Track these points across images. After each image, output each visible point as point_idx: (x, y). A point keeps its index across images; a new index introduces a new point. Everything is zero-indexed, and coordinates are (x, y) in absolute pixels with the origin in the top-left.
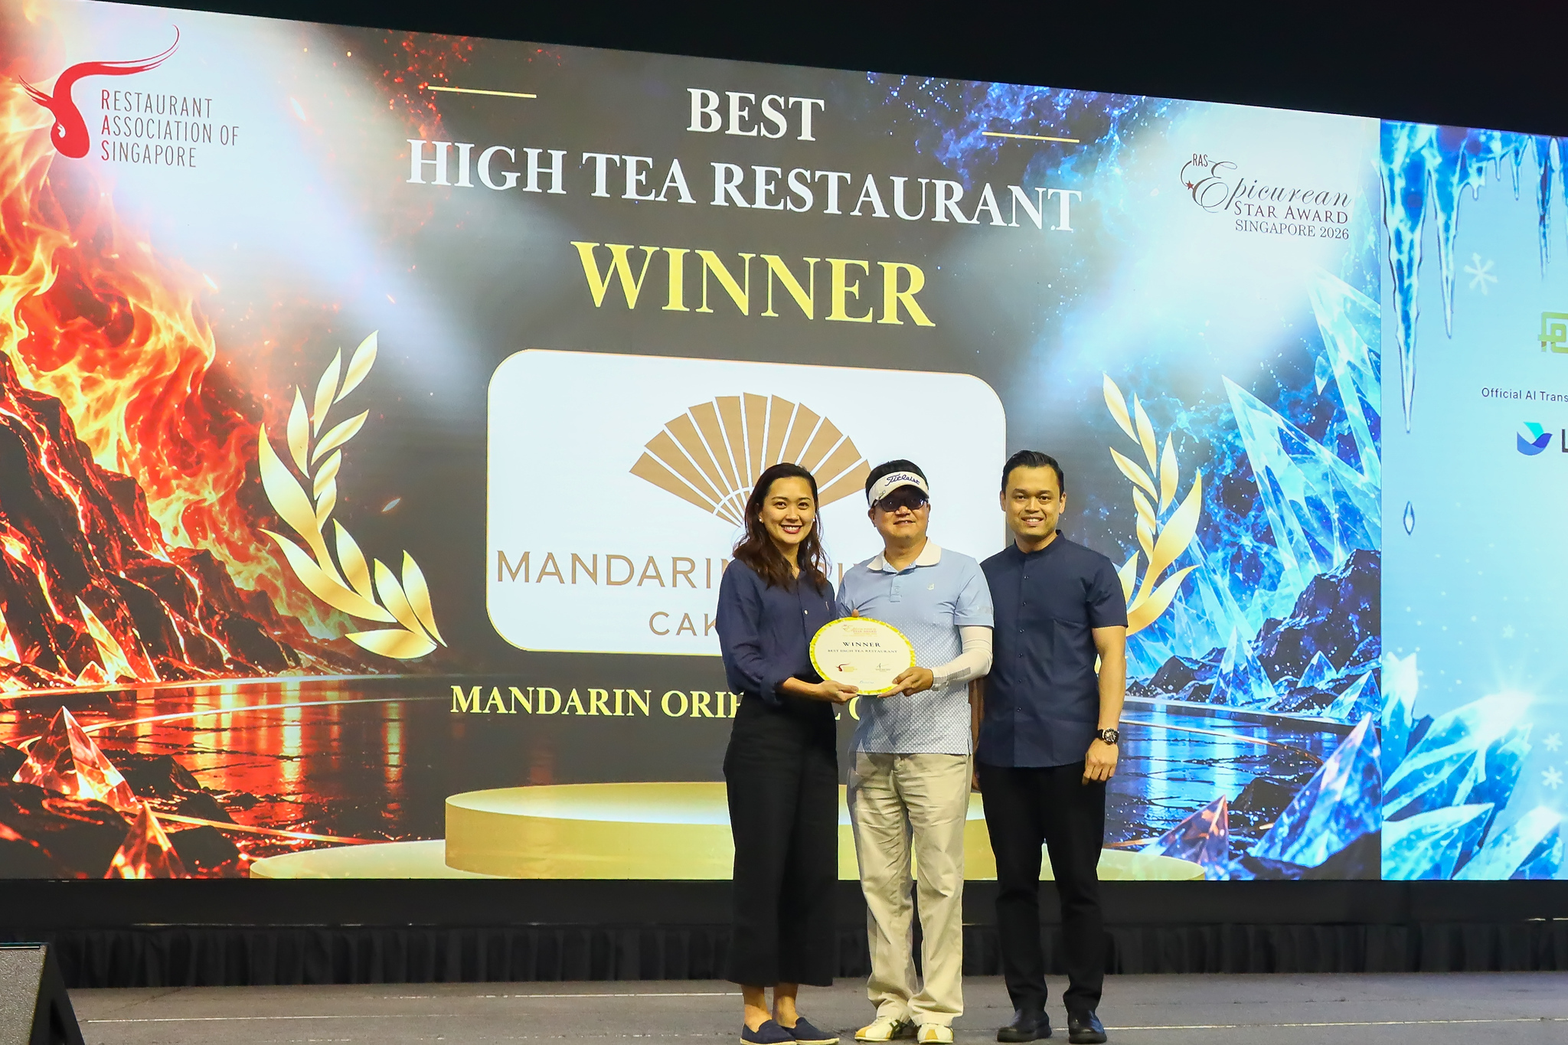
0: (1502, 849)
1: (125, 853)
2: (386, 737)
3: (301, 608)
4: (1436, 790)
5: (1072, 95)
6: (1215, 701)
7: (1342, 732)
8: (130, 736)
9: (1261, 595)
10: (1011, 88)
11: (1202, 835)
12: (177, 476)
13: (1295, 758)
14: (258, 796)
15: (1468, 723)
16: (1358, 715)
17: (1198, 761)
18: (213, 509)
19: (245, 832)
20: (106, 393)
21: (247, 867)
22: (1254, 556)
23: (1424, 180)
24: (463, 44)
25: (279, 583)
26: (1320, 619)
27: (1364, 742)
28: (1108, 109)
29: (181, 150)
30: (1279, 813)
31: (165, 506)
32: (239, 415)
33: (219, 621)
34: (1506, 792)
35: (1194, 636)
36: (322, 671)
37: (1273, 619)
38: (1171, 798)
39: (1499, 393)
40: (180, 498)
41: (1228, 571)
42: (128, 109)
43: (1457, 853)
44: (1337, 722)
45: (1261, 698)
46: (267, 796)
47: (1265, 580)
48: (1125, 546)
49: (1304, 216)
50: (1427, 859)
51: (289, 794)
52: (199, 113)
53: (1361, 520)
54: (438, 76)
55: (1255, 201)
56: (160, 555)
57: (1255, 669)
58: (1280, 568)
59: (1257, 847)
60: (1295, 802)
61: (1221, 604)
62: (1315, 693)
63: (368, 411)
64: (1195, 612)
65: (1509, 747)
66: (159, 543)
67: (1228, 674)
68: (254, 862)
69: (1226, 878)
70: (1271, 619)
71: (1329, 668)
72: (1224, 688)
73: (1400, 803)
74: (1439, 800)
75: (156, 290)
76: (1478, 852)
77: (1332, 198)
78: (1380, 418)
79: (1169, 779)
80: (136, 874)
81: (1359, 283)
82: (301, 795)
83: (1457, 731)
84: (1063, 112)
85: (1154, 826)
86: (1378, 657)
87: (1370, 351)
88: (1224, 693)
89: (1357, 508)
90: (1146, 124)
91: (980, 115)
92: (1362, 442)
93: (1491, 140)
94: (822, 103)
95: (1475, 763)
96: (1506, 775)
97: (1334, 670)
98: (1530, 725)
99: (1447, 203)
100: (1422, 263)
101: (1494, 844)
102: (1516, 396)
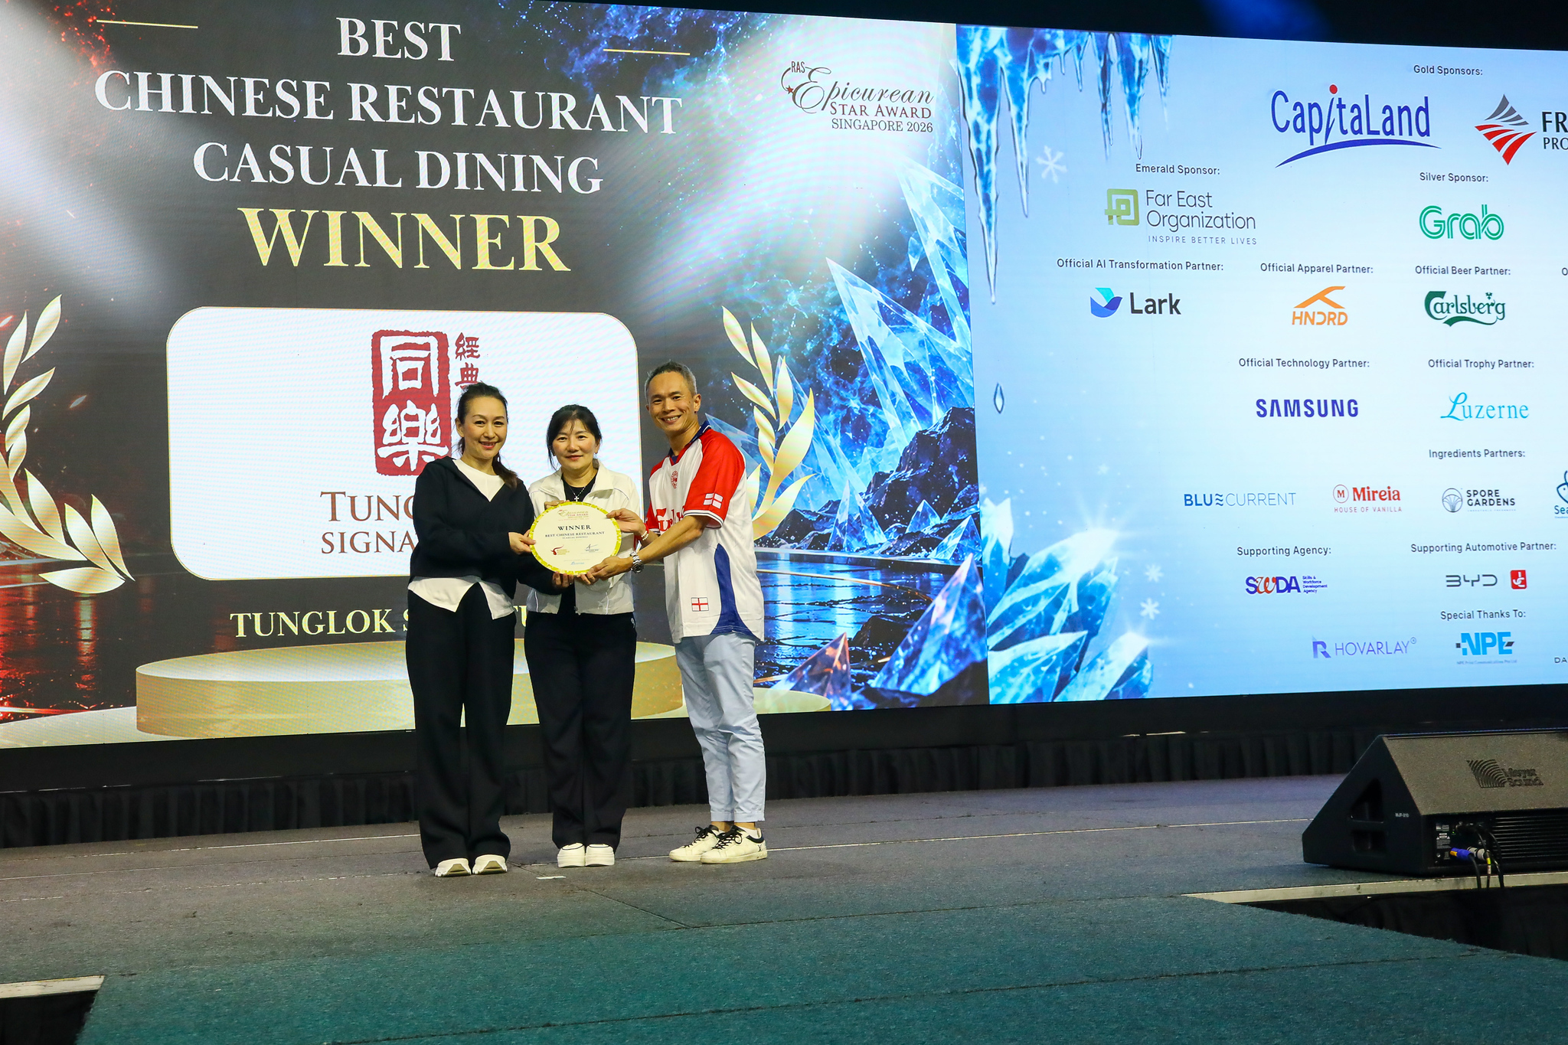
0: (1097, 673)
4: (1034, 621)
5: (682, 13)
6: (834, 548)
7: (948, 571)
9: (869, 451)
10: (627, 9)
11: (827, 670)
13: (906, 597)
15: (1060, 559)
16: (962, 557)
17: (820, 603)
22: (862, 417)
23: (997, 79)
26: (924, 470)
27: (968, 579)
28: (714, 25)
30: (895, 647)
34: (1097, 620)
35: (811, 490)
37: (881, 472)
38: (798, 637)
39: (1072, 263)
41: (839, 430)
43: (1056, 678)
44: (942, 563)
45: (874, 544)
47: (872, 438)
48: (746, 413)
49: (892, 114)
50: (1030, 683)
53: (956, 380)
54: (105, 10)
55: (849, 101)
57: (867, 518)
58: (885, 427)
59: (877, 679)
60: (909, 637)
61: (835, 461)
62: (922, 537)
64: (811, 470)
65: (1098, 580)
67: (844, 523)
69: (850, 708)
70: (879, 472)
71: (934, 515)
72: (840, 536)
73: (1003, 633)
74: (1038, 630)
76: (1076, 675)
77: (916, 96)
78: (968, 290)
79: (795, 620)
81: (943, 171)
83: (1051, 567)
84: (674, 29)
85: (783, 663)
86: (976, 503)
87: (956, 230)
88: (840, 540)
89: (951, 371)
90: (748, 37)
91: (600, 34)
92: (953, 312)
93: (1055, 38)
94: (458, 27)
95: (1068, 597)
96: (1096, 607)
97: (938, 517)
98: (1116, 559)
99: (1019, 97)
100: (999, 151)
101: (1089, 670)
102: (1088, 265)
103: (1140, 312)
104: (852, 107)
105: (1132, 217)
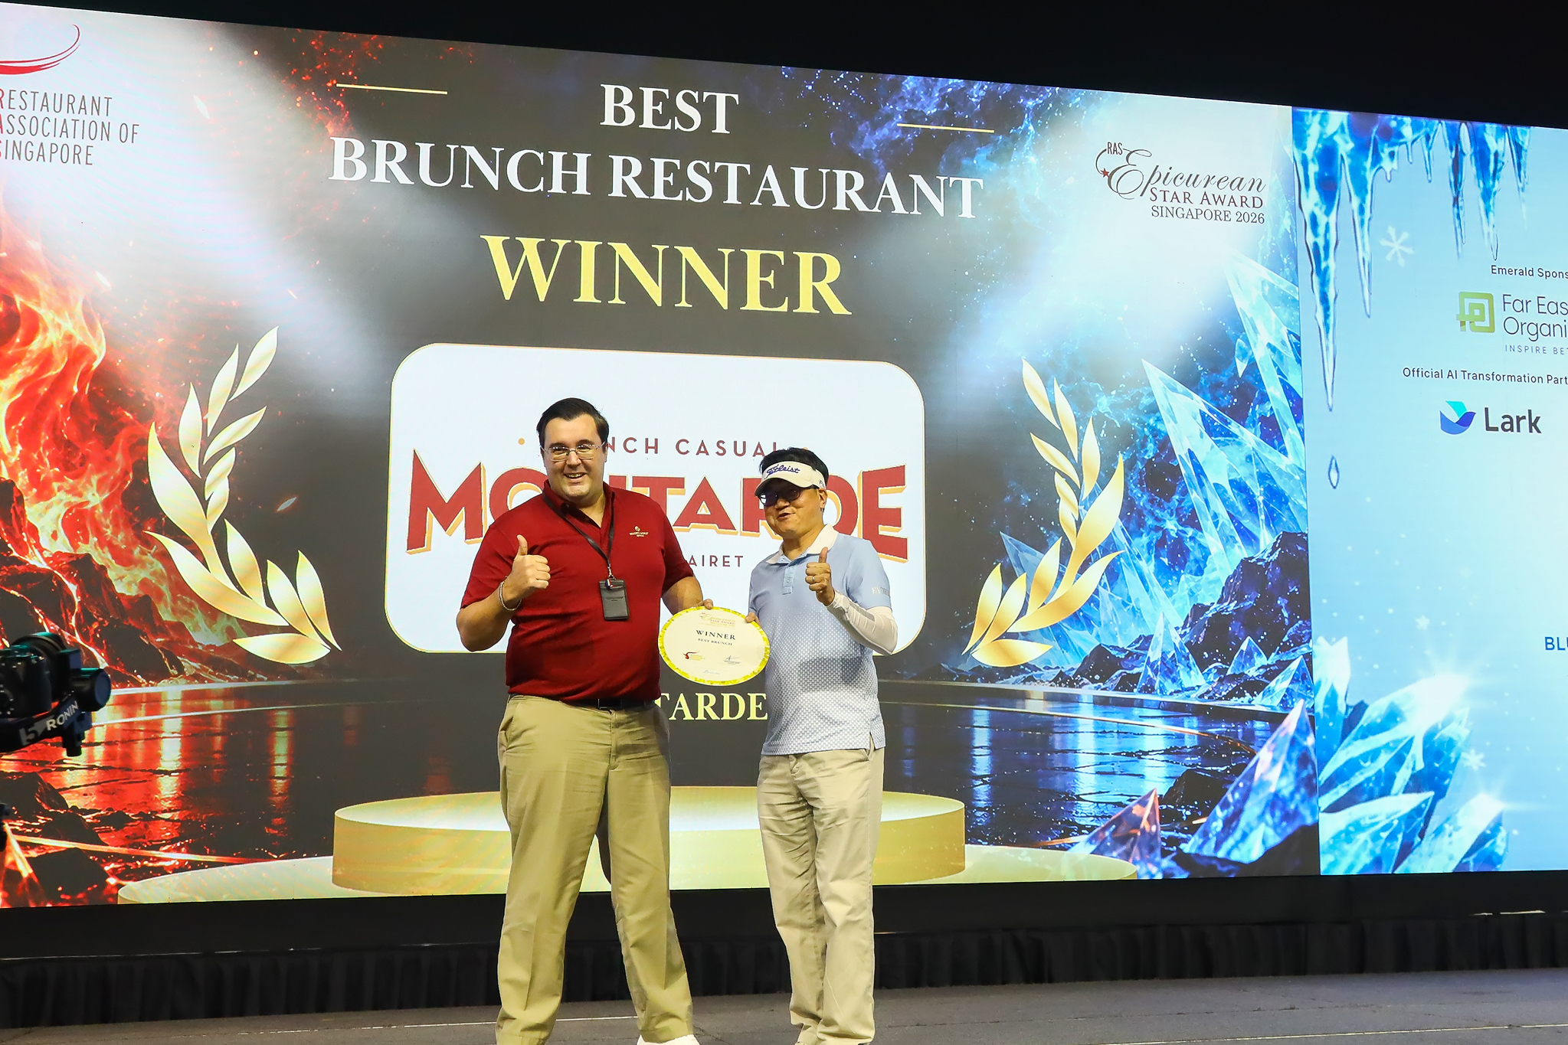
0: (1444, 840)
2: (273, 747)
3: (185, 613)
4: (1373, 778)
5: (986, 87)
6: (1143, 690)
7: (1275, 720)
9: (1187, 580)
10: (925, 81)
11: (1133, 831)
12: (59, 478)
13: (1227, 749)
14: (130, 815)
15: (1403, 709)
16: (1290, 702)
17: (1127, 753)
18: (96, 511)
19: (114, 854)
21: (114, 891)
22: (1179, 540)
23: (1337, 165)
24: (373, 44)
25: (164, 588)
26: (1248, 603)
27: (1298, 730)
28: (1022, 100)
29: (77, 148)
30: (1213, 807)
31: (44, 508)
32: (128, 414)
33: (98, 628)
34: (1446, 779)
35: (1120, 623)
36: (207, 679)
37: (1200, 604)
38: (1100, 792)
39: (1420, 373)
40: (61, 501)
41: (1153, 556)
42: (23, 107)
43: (1397, 845)
44: (1268, 710)
45: (1191, 686)
46: (140, 814)
47: (1191, 565)
48: (1048, 533)
49: (1219, 202)
50: (1367, 852)
51: (165, 811)
52: (98, 111)
53: (1287, 503)
54: (347, 73)
55: (1171, 188)
56: (36, 560)
57: (1184, 656)
58: (1206, 553)
59: (1190, 843)
60: (1229, 795)
61: (1147, 590)
62: (1245, 681)
63: (265, 408)
64: (1120, 598)
65: (1446, 733)
66: (36, 548)
67: (1156, 661)
68: (123, 886)
69: (1159, 877)
70: (1198, 604)
71: (1259, 654)
72: (1152, 676)
73: (1337, 793)
74: (1377, 790)
75: (45, 289)
76: (1420, 843)
77: (1247, 183)
78: (1301, 400)
79: (1097, 773)
81: (1276, 267)
82: (178, 812)
83: (1392, 717)
84: (977, 103)
85: (1082, 823)
86: (1308, 642)
87: (1290, 332)
88: (1151, 681)
89: (1282, 490)
90: (1060, 114)
91: (895, 107)
92: (1285, 424)
93: (1402, 125)
94: (736, 97)
95: (1412, 751)
96: (1445, 763)
97: (1264, 656)
98: (1467, 710)
99: (1361, 187)
100: (1338, 246)
101: (1436, 836)
102: (1437, 375)
103: (1496, 429)
104: (1175, 193)
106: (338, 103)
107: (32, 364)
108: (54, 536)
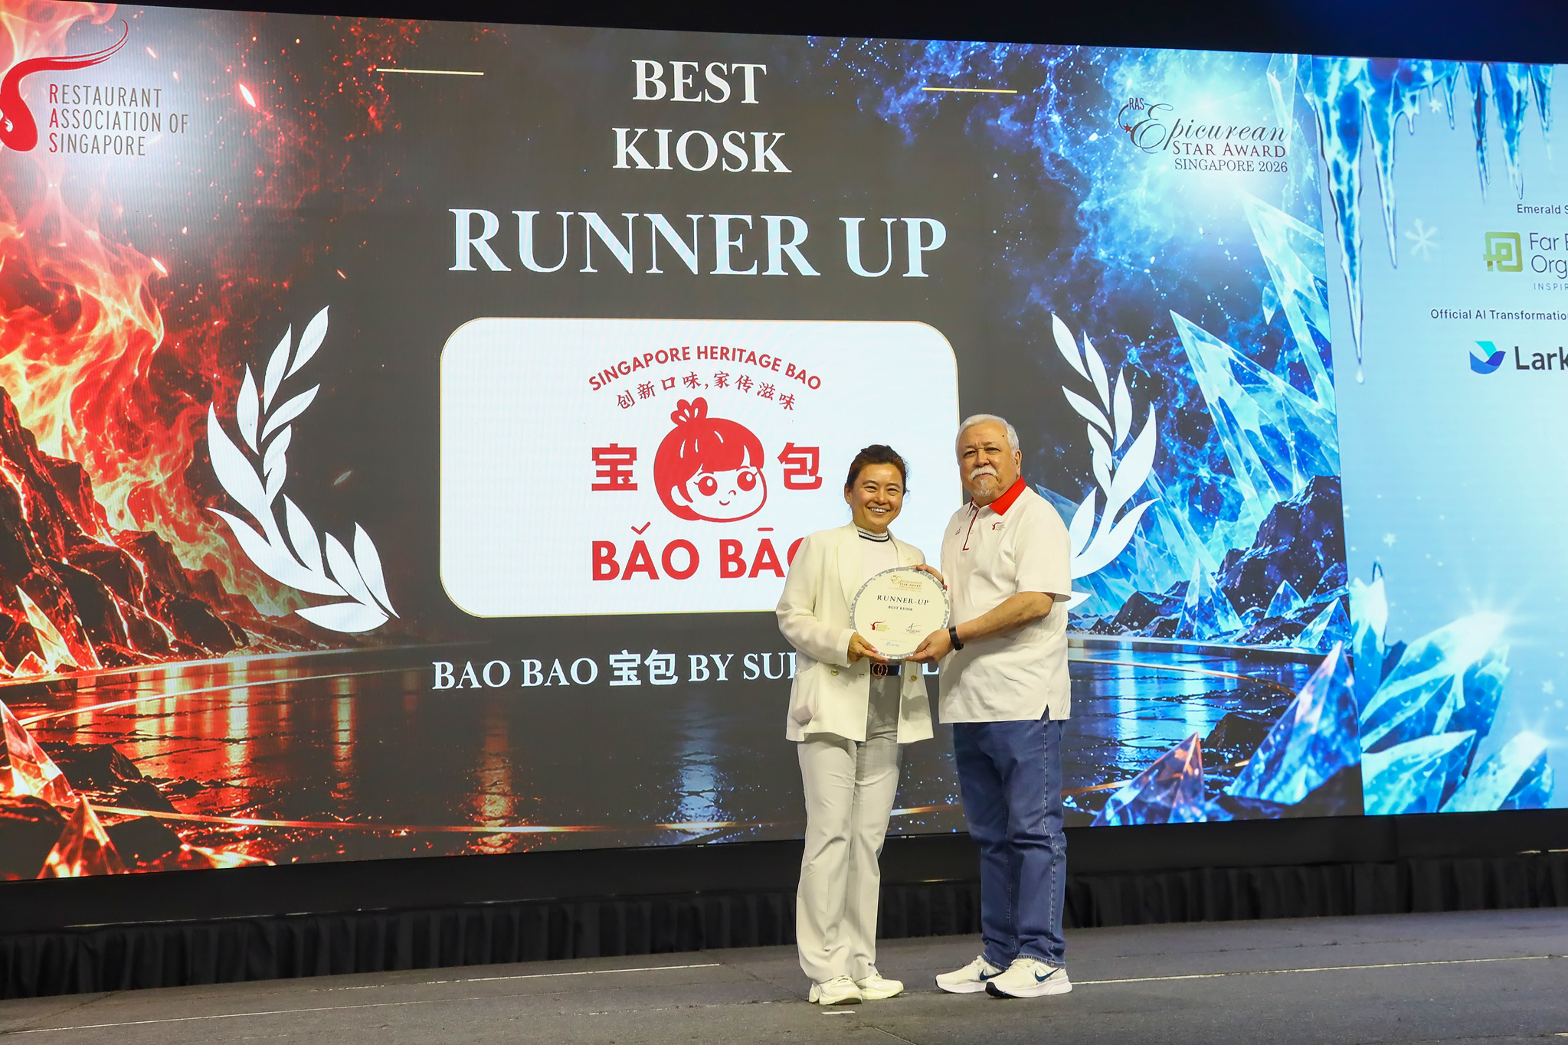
0: (1488, 779)
1: (60, 851)
2: (336, 714)
3: (249, 586)
4: (1414, 718)
5: (1008, 48)
6: (1181, 636)
7: (1314, 662)
8: (69, 727)
9: (1222, 526)
10: (948, 45)
11: (1177, 775)
12: (123, 459)
13: (1266, 691)
14: (202, 784)
15: (1442, 648)
16: (1329, 645)
17: (1167, 698)
18: (160, 490)
19: (187, 821)
20: (51, 380)
21: (190, 857)
22: (1213, 487)
23: (1359, 112)
24: (410, 28)
25: (227, 562)
26: (1283, 548)
27: (1337, 671)
28: (1043, 60)
29: (130, 140)
30: (1255, 750)
31: (110, 490)
32: (187, 395)
33: (165, 603)
34: (1487, 718)
35: (1157, 571)
36: (270, 650)
37: (1235, 550)
38: (1142, 737)
39: (1448, 314)
40: (126, 481)
41: (1187, 504)
42: (77, 102)
43: (1441, 784)
44: (1307, 652)
45: (1228, 630)
46: (211, 782)
47: (1225, 511)
48: (1082, 483)
49: (1242, 153)
50: (1411, 791)
51: (234, 779)
52: (148, 103)
53: (1318, 446)
54: (386, 58)
55: (1193, 140)
56: (104, 539)
57: (1220, 601)
58: (1239, 498)
59: (1234, 785)
60: (1270, 738)
61: (1182, 537)
62: (1283, 624)
64: (1156, 546)
65: (1486, 671)
66: (104, 527)
67: (1193, 607)
68: (197, 852)
69: (1203, 820)
70: (1233, 550)
71: (1296, 597)
72: (1190, 622)
73: (1379, 733)
74: (1419, 729)
75: (104, 276)
76: (1464, 782)
78: (1329, 345)
79: (1139, 718)
80: (71, 871)
81: (1299, 213)
82: (247, 779)
83: (1432, 656)
84: (1000, 65)
85: (1126, 768)
86: (1345, 584)
87: (1316, 279)
88: (1190, 627)
89: (1313, 435)
90: (1082, 72)
91: (919, 72)
92: (1314, 369)
93: (1423, 69)
94: (763, 67)
95: (1453, 690)
96: (1486, 701)
97: (1301, 599)
98: (1507, 648)
99: (1383, 133)
100: (1362, 193)
101: (1479, 777)
102: (1466, 316)
103: (1527, 367)
105: (1514, 263)
106: (379, 87)
107: (94, 349)
108: (121, 515)
